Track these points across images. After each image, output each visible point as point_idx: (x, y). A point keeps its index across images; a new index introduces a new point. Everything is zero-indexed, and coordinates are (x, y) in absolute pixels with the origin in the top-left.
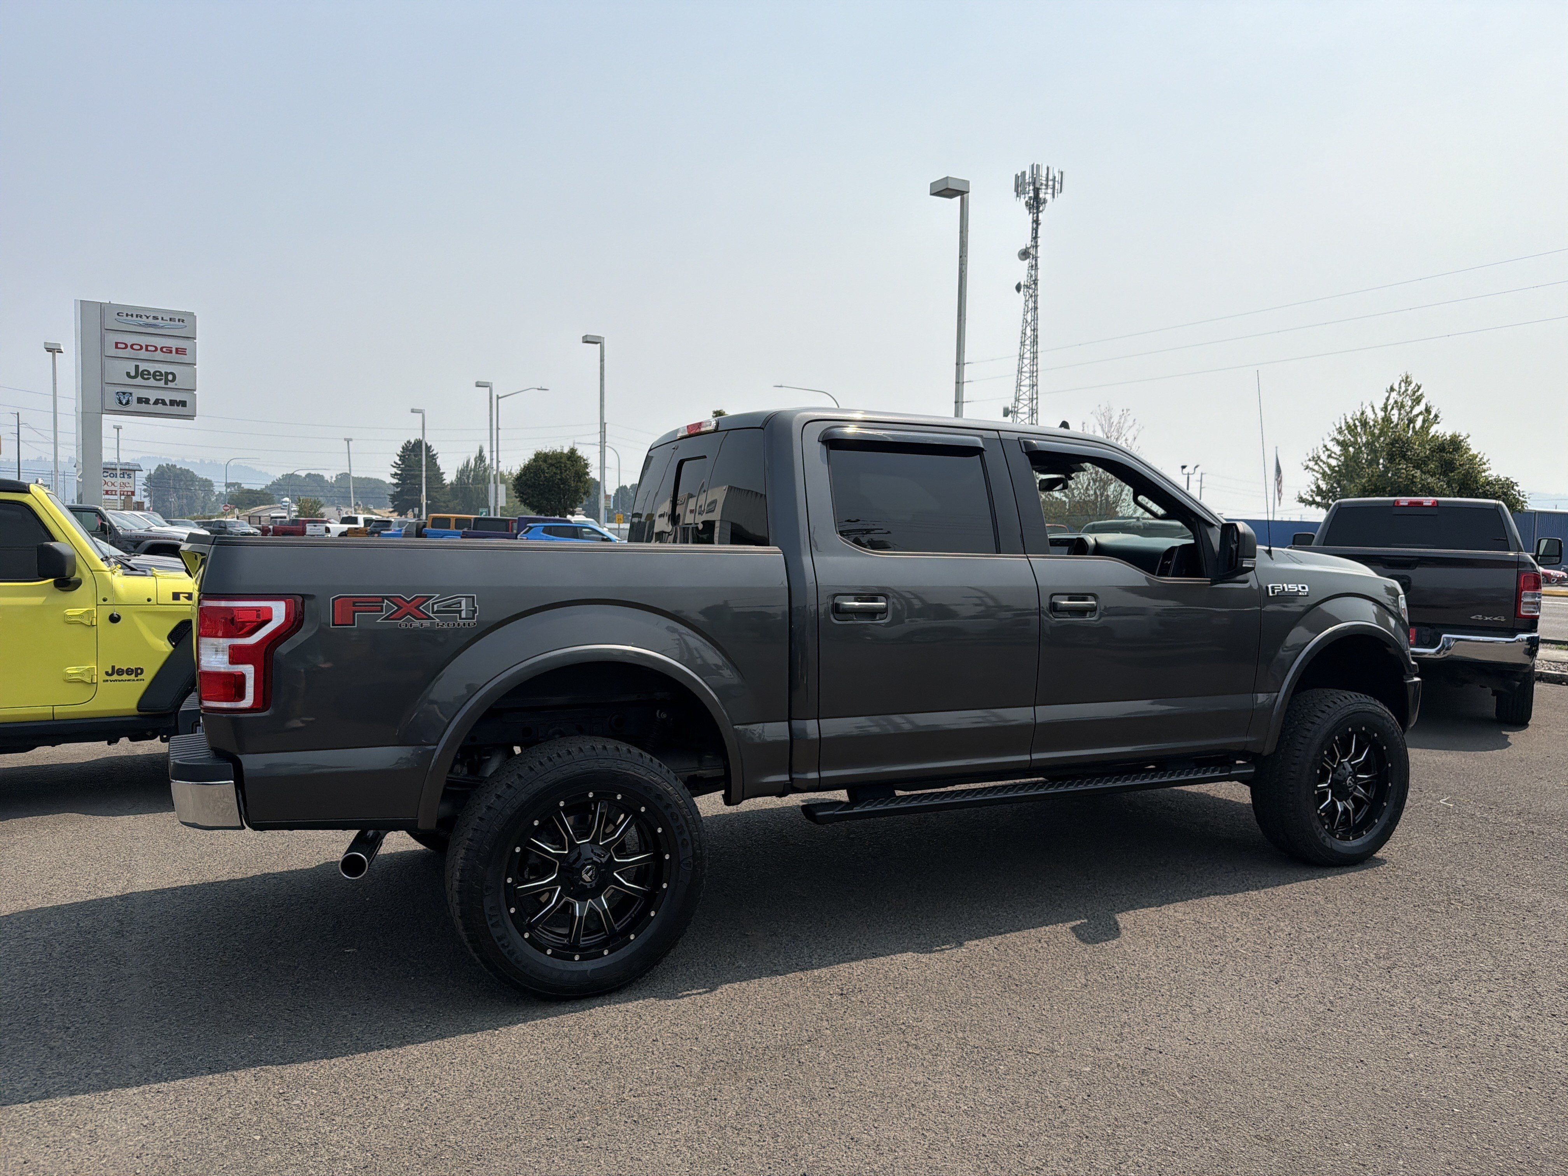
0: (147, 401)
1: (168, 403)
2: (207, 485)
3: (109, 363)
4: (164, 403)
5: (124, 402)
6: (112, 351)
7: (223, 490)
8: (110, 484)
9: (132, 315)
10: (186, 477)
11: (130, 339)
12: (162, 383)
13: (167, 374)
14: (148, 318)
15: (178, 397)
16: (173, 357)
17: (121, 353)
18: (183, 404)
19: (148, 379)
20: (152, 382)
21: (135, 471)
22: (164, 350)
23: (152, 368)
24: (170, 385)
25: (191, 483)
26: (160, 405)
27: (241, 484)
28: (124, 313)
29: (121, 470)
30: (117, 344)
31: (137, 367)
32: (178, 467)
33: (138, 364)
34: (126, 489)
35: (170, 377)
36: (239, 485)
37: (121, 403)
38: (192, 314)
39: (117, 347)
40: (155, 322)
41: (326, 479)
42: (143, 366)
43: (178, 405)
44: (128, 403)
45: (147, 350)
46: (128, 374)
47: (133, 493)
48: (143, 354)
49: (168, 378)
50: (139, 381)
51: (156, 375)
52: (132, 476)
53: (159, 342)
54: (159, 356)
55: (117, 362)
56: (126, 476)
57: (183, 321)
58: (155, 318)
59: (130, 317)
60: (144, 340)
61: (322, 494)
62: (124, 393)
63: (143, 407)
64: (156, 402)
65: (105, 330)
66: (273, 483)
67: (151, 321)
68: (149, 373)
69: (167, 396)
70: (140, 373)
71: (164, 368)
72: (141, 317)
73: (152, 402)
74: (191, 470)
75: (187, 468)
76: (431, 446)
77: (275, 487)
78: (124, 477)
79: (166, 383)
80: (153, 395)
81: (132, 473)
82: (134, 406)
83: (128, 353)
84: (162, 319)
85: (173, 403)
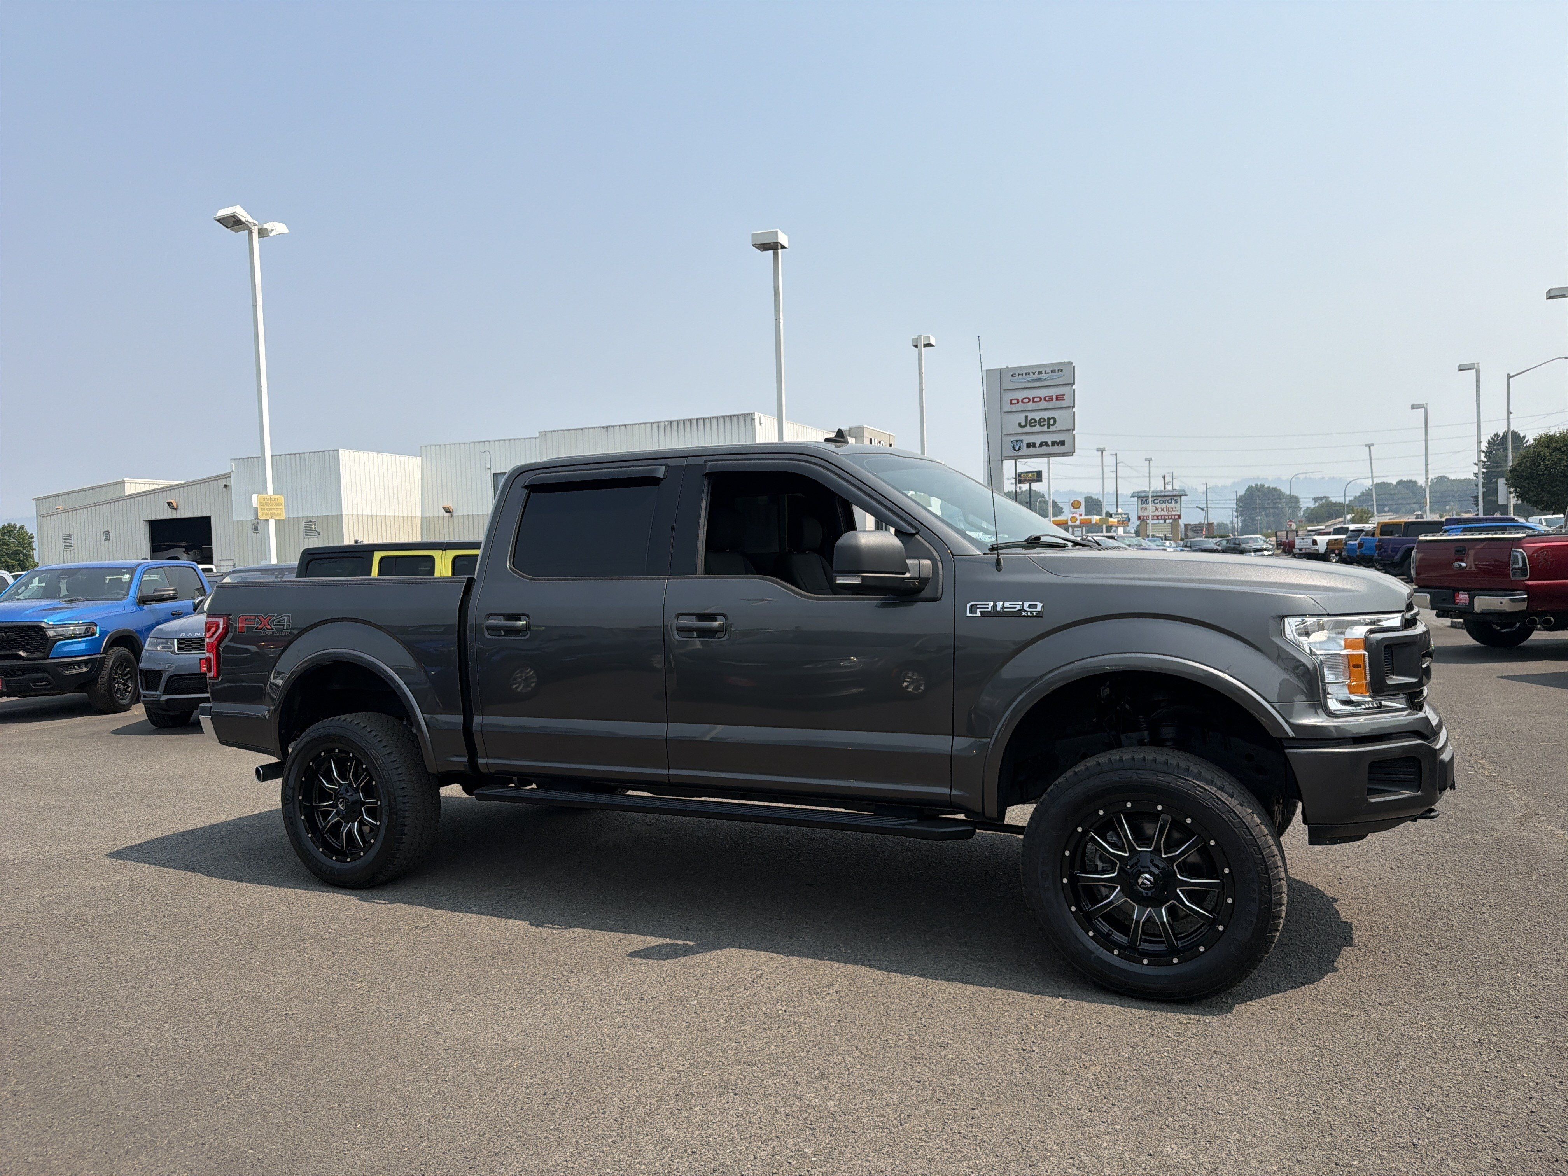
0: (1034, 445)
1: (1050, 444)
2: (1294, 501)
3: (1006, 418)
4: (1047, 444)
5: (1017, 449)
6: (1007, 407)
7: (1312, 505)
8: (1160, 510)
9: (1019, 375)
10: (1274, 496)
11: (1020, 395)
12: (1045, 428)
13: (1049, 419)
14: (1034, 374)
15: (1058, 438)
16: (1055, 404)
17: (1015, 408)
18: (1062, 443)
19: (1035, 426)
20: (1038, 428)
21: (1181, 496)
22: (1047, 399)
23: (1037, 416)
24: (1052, 428)
25: (1278, 501)
26: (1044, 447)
27: (1328, 498)
28: (1016, 373)
29: (1152, 497)
30: (1011, 400)
31: (1026, 417)
32: (1266, 486)
33: (1026, 414)
34: (1173, 513)
35: (1052, 422)
36: (1327, 498)
37: (1015, 449)
38: (1070, 363)
39: (1011, 403)
40: (1040, 376)
41: (1419, 484)
42: (1031, 416)
43: (1058, 445)
44: (1019, 449)
45: (1034, 401)
46: (1020, 424)
47: (1180, 517)
48: (1031, 406)
49: (1049, 422)
50: (1028, 429)
51: (1041, 422)
52: (1179, 501)
53: (1043, 393)
54: (1043, 405)
55: (1011, 416)
56: (1173, 501)
57: (1062, 371)
58: (1040, 373)
59: (1020, 376)
60: (1030, 394)
61: (1414, 501)
62: (1017, 441)
63: (1032, 451)
64: (1041, 445)
65: (1003, 390)
66: (1363, 493)
67: (1037, 376)
68: (1035, 421)
69: (1049, 439)
70: (1029, 423)
71: (1046, 415)
72: (1029, 374)
73: (1037, 445)
74: (1278, 488)
75: (1274, 486)
76: (1524, 437)
77: (1364, 497)
78: (1171, 503)
79: (1049, 427)
80: (1038, 440)
81: (1179, 498)
82: (1025, 451)
83: (1020, 407)
84: (1045, 372)
85: (1054, 443)
